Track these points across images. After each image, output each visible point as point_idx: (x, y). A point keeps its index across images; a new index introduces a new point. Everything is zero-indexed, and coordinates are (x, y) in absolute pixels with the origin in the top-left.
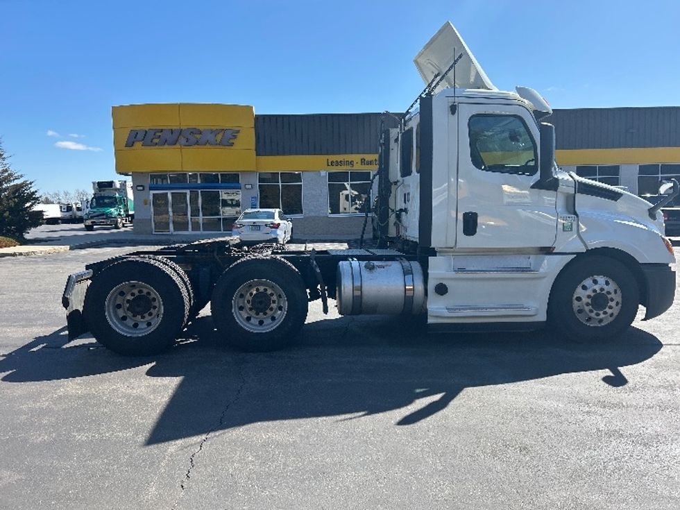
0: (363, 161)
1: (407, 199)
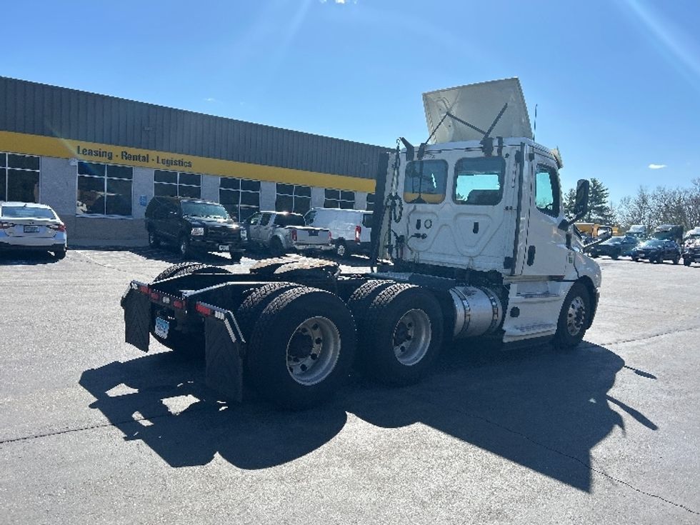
0: (125, 156)
1: (425, 226)
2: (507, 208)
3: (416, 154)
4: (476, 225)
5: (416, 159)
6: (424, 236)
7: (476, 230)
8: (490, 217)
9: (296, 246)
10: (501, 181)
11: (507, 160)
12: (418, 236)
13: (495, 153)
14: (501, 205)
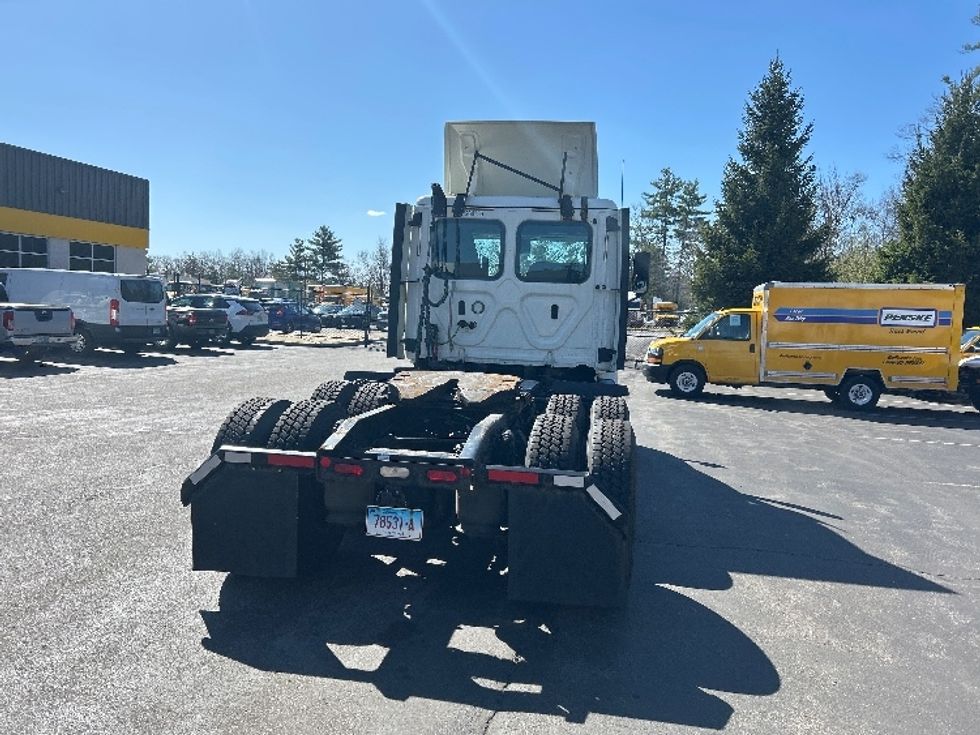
1: (473, 310)
2: (597, 287)
3: (449, 210)
4: (555, 309)
5: (450, 214)
6: (472, 326)
7: (554, 315)
8: (574, 299)
9: (13, 339)
10: (589, 252)
11: (594, 227)
12: (462, 324)
13: (577, 216)
14: (590, 283)
